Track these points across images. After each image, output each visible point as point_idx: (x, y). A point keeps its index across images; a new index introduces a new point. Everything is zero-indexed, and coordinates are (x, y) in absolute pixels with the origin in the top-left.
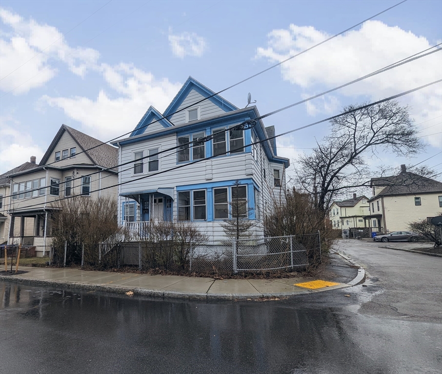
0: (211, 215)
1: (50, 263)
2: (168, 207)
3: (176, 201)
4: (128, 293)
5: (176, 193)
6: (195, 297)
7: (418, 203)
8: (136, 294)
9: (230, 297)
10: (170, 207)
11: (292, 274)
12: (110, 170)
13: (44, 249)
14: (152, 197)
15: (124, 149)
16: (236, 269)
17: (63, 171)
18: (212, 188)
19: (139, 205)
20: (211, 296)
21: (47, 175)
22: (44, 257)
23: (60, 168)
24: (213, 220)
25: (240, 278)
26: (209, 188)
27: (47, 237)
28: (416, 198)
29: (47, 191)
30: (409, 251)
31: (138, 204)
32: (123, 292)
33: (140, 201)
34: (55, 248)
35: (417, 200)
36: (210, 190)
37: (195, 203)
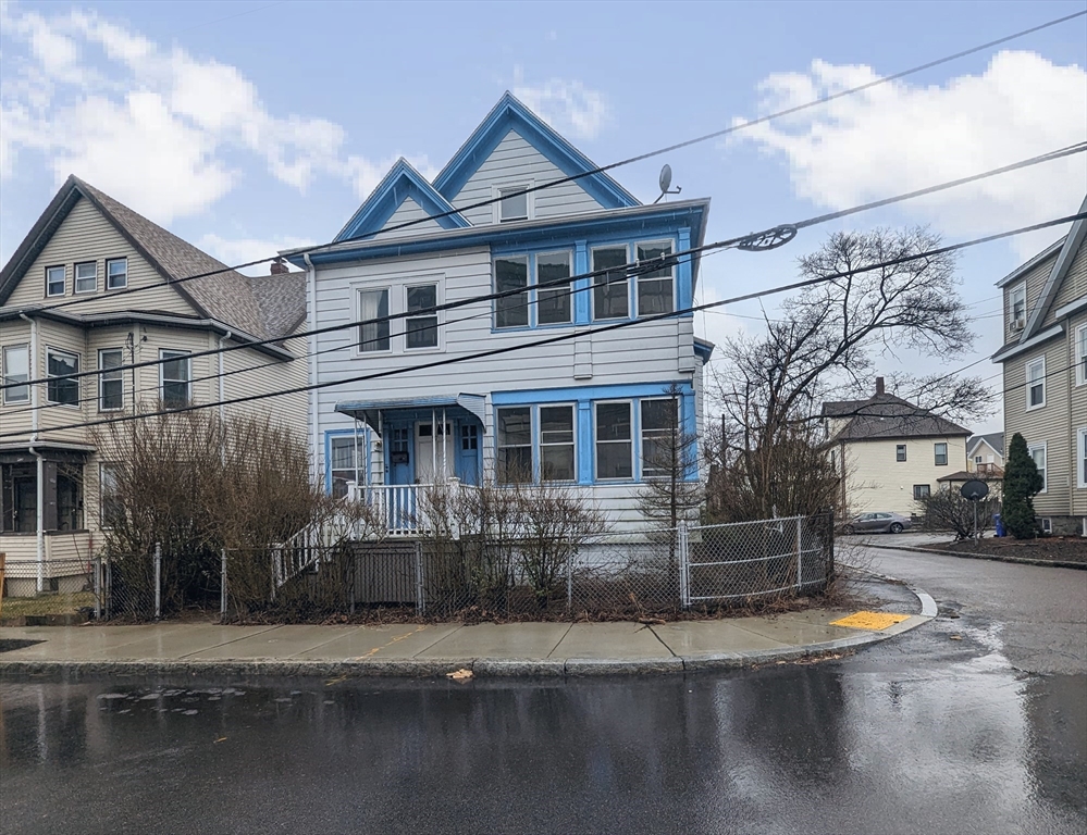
0: (590, 470)
1: (97, 612)
2: (466, 447)
3: (490, 431)
4: (456, 675)
5: (490, 410)
6: (655, 667)
7: (901, 458)
8: (482, 674)
9: (738, 660)
10: (474, 446)
11: (800, 601)
12: (266, 345)
13: (39, 572)
14: (439, 417)
15: (324, 275)
16: (686, 597)
17: (88, 328)
18: (592, 400)
19: (379, 439)
20: (693, 662)
21: (33, 335)
22: (41, 596)
23: (80, 319)
24: (595, 483)
25: (700, 618)
26: (584, 401)
27: (48, 533)
28: (899, 447)
29: (38, 394)
30: (914, 550)
31: (375, 438)
32: (438, 674)
33: (384, 429)
34: (112, 564)
35: (901, 451)
36: (587, 406)
37: (546, 438)
